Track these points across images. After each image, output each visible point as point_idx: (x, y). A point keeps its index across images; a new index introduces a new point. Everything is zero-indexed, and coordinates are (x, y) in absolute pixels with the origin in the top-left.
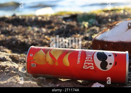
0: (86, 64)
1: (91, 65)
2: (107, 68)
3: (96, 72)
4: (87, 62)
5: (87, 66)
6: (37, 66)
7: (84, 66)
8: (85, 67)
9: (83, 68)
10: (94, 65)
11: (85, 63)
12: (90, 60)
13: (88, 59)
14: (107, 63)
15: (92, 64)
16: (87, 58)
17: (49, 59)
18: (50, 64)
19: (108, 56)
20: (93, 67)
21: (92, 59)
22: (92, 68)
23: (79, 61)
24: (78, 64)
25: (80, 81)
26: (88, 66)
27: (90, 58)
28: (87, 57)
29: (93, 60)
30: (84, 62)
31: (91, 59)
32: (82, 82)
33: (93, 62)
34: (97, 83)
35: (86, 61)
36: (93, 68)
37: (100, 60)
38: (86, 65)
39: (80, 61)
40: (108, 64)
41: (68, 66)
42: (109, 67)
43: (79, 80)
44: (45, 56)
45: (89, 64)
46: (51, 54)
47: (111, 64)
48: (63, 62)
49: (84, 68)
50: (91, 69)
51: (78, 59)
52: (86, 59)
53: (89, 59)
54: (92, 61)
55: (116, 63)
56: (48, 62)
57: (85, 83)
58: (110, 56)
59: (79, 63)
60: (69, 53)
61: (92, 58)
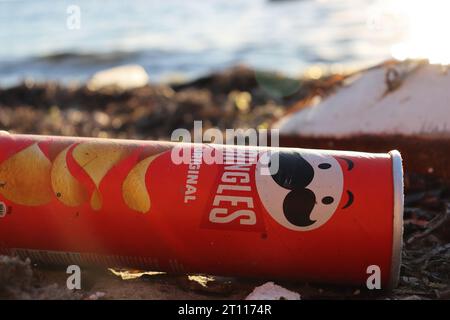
0: (221, 202)
1: (243, 206)
2: (312, 218)
3: (265, 236)
4: (225, 193)
5: (225, 211)
6: (9, 212)
7: (214, 211)
8: (218, 215)
9: (211, 219)
10: (259, 208)
11: (217, 200)
12: (238, 183)
13: (229, 180)
14: (310, 198)
15: (249, 201)
16: (228, 177)
17: (63, 181)
18: (67, 203)
19: (317, 170)
20: (252, 214)
21: (247, 180)
22: (248, 217)
23: (191, 190)
24: (186, 201)
25: (201, 280)
26: (232, 209)
27: (239, 178)
28: (225, 174)
29: (252, 183)
30: (214, 193)
31: (242, 181)
32: (209, 283)
33: (254, 194)
34: (271, 284)
35: (221, 188)
36: (252, 221)
37: (281, 184)
38: (223, 204)
39: (195, 190)
40: (319, 199)
41: (144, 212)
42: (321, 214)
43: (196, 273)
44: (49, 172)
45: (235, 200)
46: (75, 162)
47: (328, 200)
48: (125, 194)
49: (213, 218)
50: (243, 222)
51: (188, 181)
52: (224, 178)
53: (234, 180)
54: (248, 188)
55: (349, 197)
56: (59, 195)
57: (220, 287)
58: (325, 166)
59: (194, 198)
60: (151, 159)
61: (247, 175)
